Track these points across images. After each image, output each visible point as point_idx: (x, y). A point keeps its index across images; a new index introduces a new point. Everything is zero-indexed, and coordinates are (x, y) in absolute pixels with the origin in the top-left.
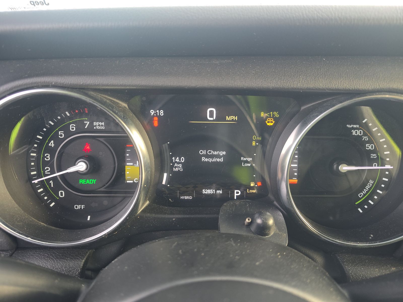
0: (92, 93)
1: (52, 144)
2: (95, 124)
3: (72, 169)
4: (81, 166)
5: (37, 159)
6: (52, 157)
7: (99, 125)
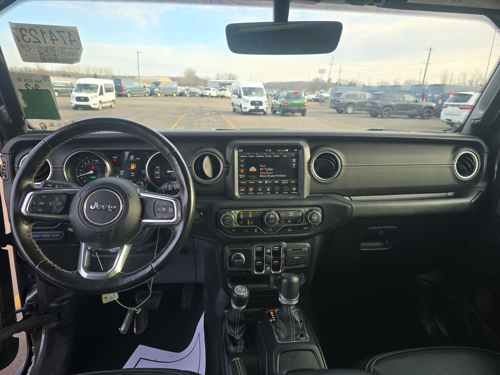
0: (95, 152)
1: (82, 166)
2: (96, 160)
3: (88, 173)
4: (91, 172)
5: (78, 171)
6: (82, 170)
7: (97, 161)
